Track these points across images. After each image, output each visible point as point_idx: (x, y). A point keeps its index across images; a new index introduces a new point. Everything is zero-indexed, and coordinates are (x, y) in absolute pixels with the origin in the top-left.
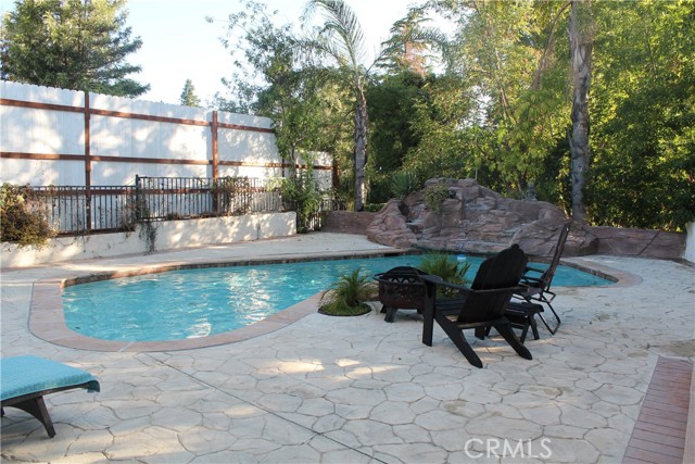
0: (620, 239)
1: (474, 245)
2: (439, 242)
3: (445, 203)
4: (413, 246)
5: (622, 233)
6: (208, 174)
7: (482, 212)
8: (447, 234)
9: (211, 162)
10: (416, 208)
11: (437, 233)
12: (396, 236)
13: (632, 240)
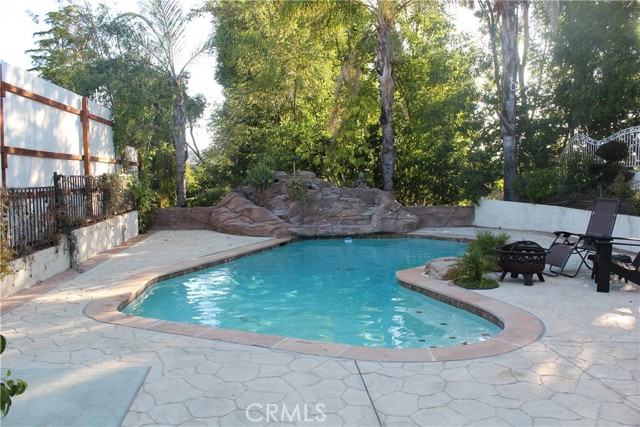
0: (432, 215)
1: (342, 229)
2: (311, 229)
3: (308, 194)
4: (292, 234)
5: (433, 210)
6: (81, 172)
7: (334, 200)
8: (311, 222)
9: (84, 158)
10: (273, 200)
11: (302, 222)
12: (272, 227)
13: (440, 215)
